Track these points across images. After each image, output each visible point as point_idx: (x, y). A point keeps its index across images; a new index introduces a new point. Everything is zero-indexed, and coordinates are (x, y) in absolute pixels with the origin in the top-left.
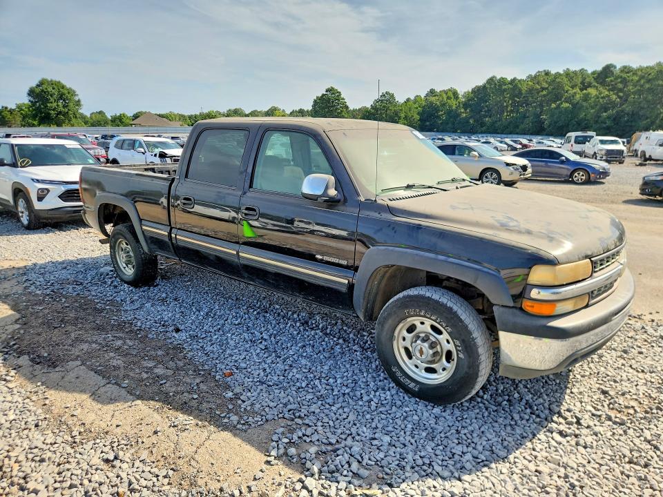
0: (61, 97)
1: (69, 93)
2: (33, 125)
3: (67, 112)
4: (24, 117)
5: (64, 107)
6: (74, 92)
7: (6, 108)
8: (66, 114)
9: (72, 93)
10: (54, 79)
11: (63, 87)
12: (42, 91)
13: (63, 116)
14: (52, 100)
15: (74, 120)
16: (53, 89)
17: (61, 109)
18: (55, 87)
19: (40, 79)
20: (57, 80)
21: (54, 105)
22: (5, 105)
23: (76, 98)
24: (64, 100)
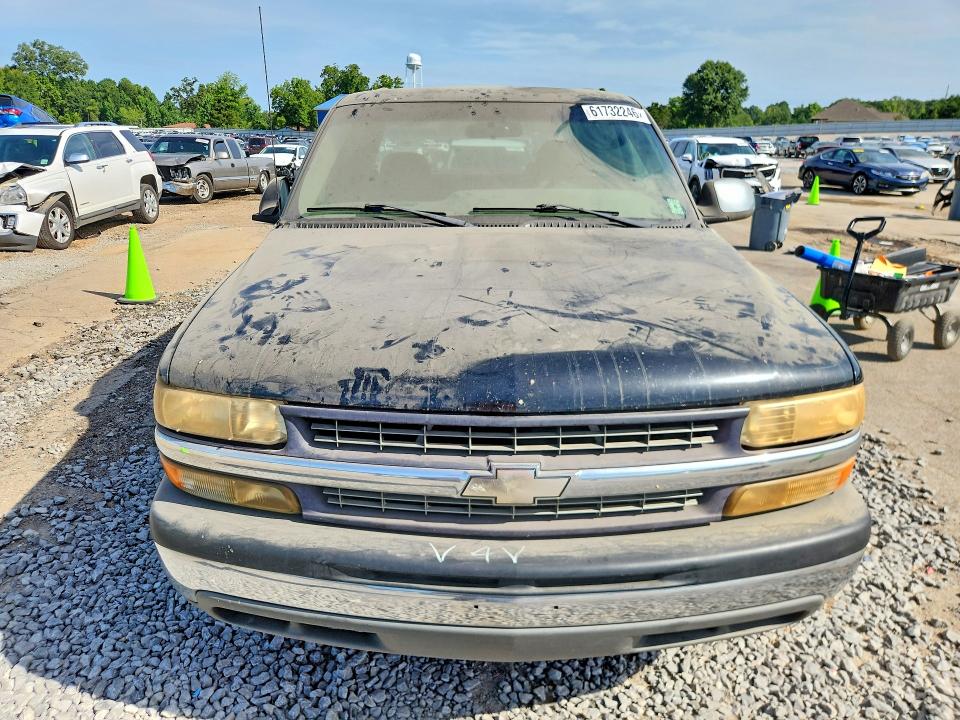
0: (724, 85)
1: (735, 78)
2: (682, 127)
3: (726, 107)
4: (674, 115)
5: (723, 99)
6: (743, 76)
7: (657, 104)
8: (722, 110)
9: (739, 77)
10: (721, 61)
11: (730, 70)
12: (702, 78)
13: (719, 112)
14: (710, 90)
15: (732, 118)
16: (717, 74)
17: (719, 102)
18: (719, 71)
19: (703, 62)
20: (725, 62)
21: (711, 97)
22: (655, 102)
23: (743, 86)
24: (726, 90)
